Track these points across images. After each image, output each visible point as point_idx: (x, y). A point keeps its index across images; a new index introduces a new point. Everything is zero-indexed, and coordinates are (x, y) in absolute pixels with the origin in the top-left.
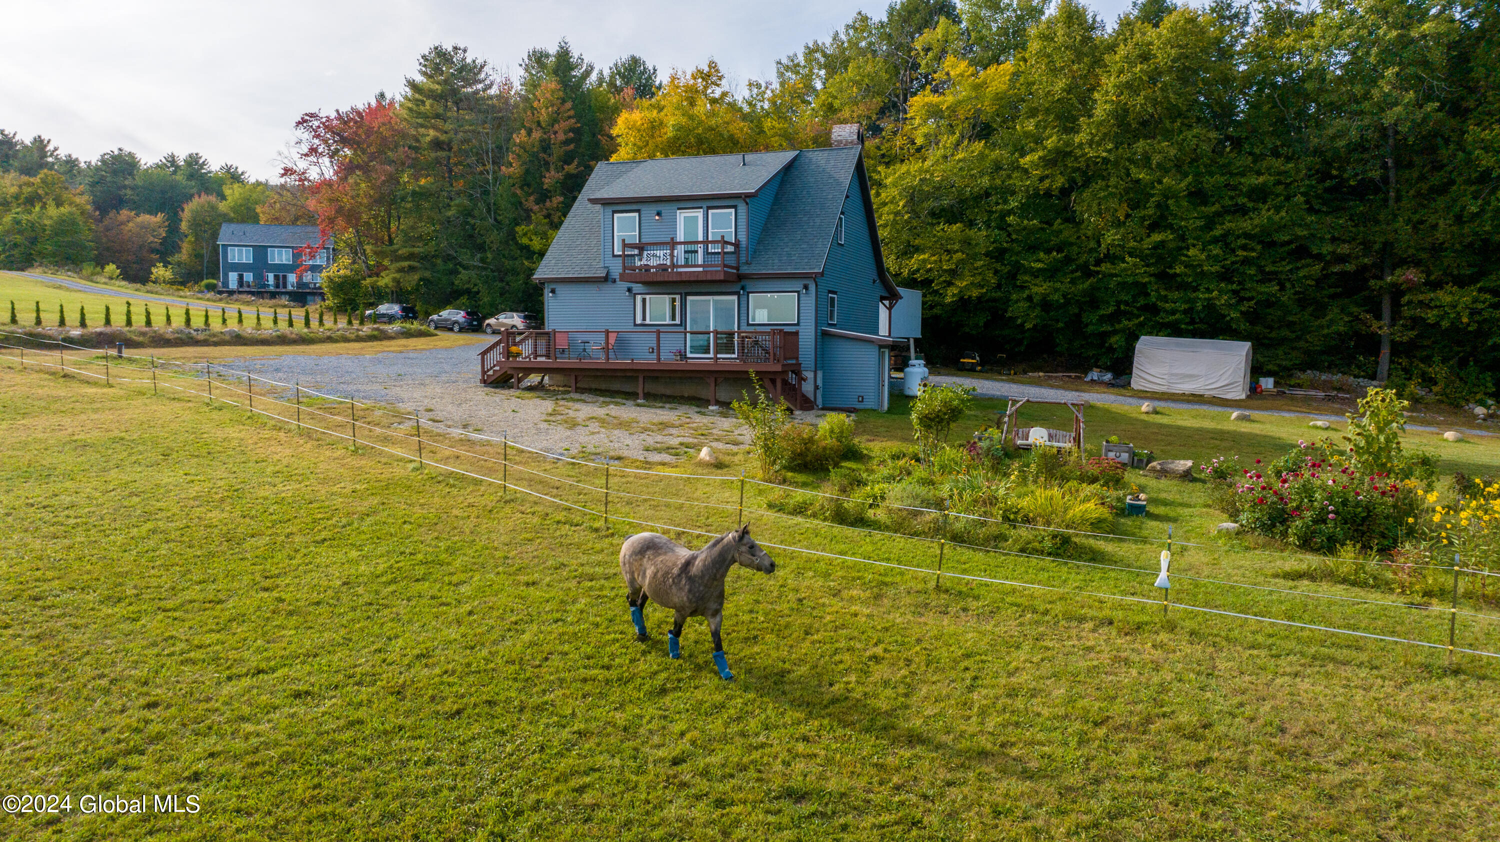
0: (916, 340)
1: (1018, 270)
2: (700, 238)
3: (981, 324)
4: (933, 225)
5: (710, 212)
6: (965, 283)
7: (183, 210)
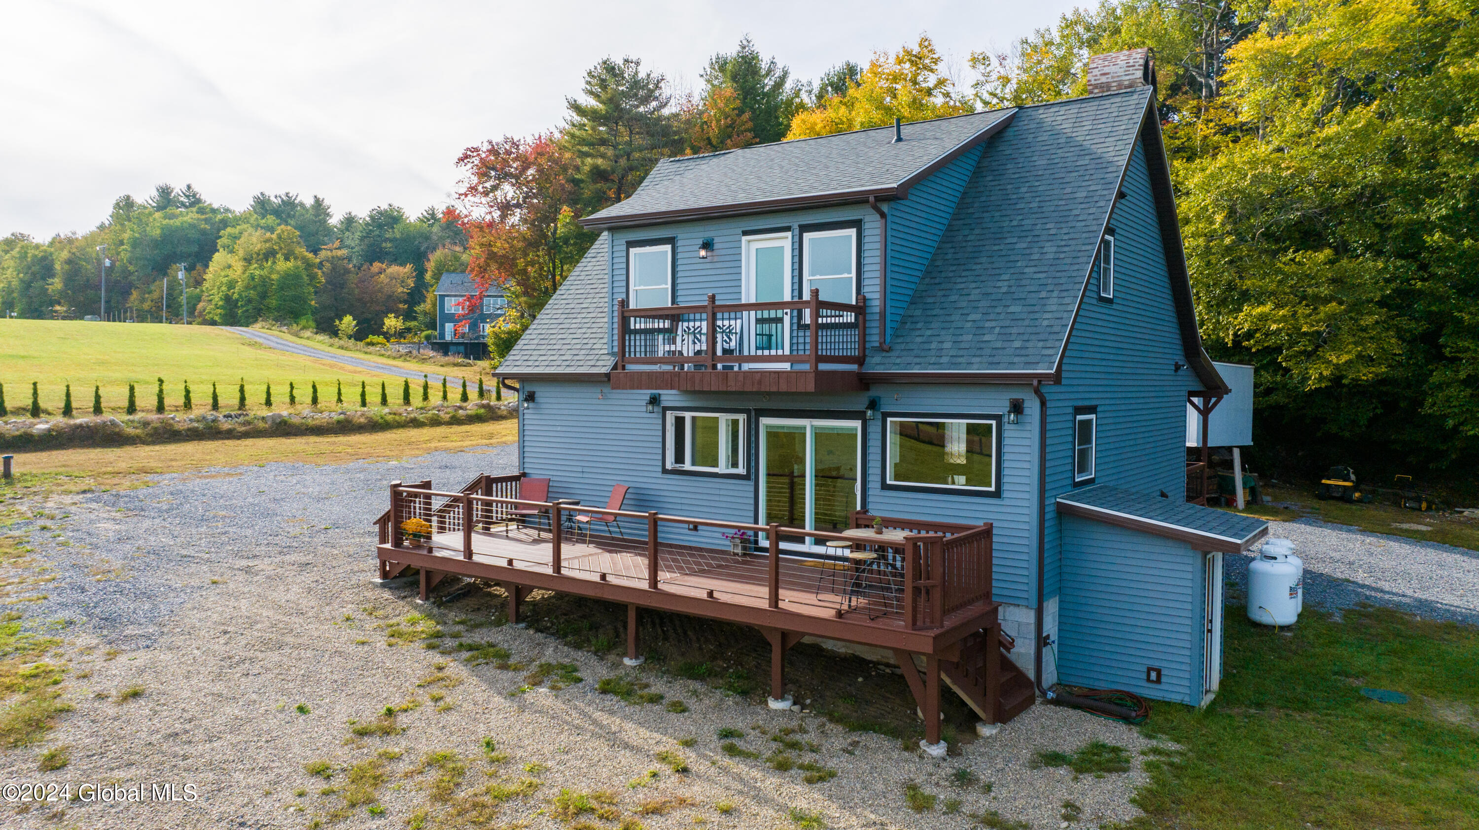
0: (1242, 449)
1: (1441, 327)
2: (787, 297)
3: (1363, 422)
4: (1274, 254)
5: (807, 236)
6: (1345, 358)
7: (429, 260)
